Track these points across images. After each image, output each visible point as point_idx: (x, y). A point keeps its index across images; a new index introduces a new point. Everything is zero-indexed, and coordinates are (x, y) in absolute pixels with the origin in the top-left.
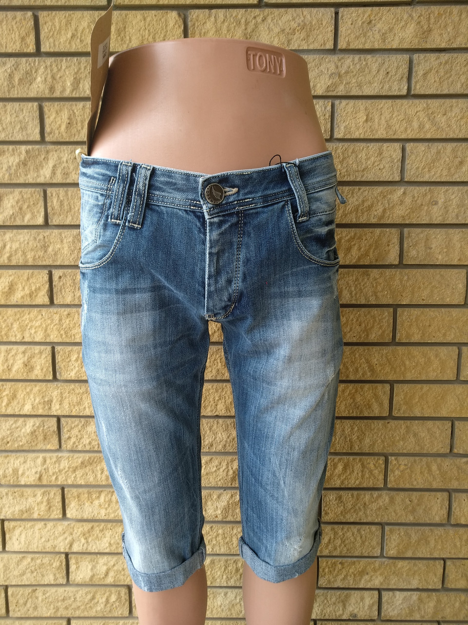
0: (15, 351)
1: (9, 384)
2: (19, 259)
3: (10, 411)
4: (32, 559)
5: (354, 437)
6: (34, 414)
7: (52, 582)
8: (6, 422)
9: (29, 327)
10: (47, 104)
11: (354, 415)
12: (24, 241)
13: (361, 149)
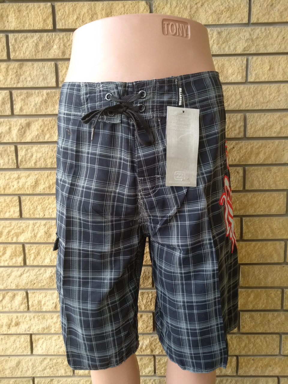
0: (39, 224)
1: (35, 246)
2: (41, 164)
3: (35, 263)
4: (50, 360)
5: (261, 277)
6: (52, 265)
7: (64, 375)
8: (33, 270)
9: (48, 208)
10: (60, 62)
11: (261, 262)
12: (45, 152)
13: (266, 88)
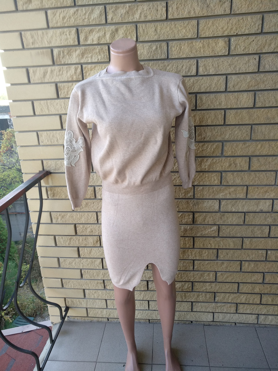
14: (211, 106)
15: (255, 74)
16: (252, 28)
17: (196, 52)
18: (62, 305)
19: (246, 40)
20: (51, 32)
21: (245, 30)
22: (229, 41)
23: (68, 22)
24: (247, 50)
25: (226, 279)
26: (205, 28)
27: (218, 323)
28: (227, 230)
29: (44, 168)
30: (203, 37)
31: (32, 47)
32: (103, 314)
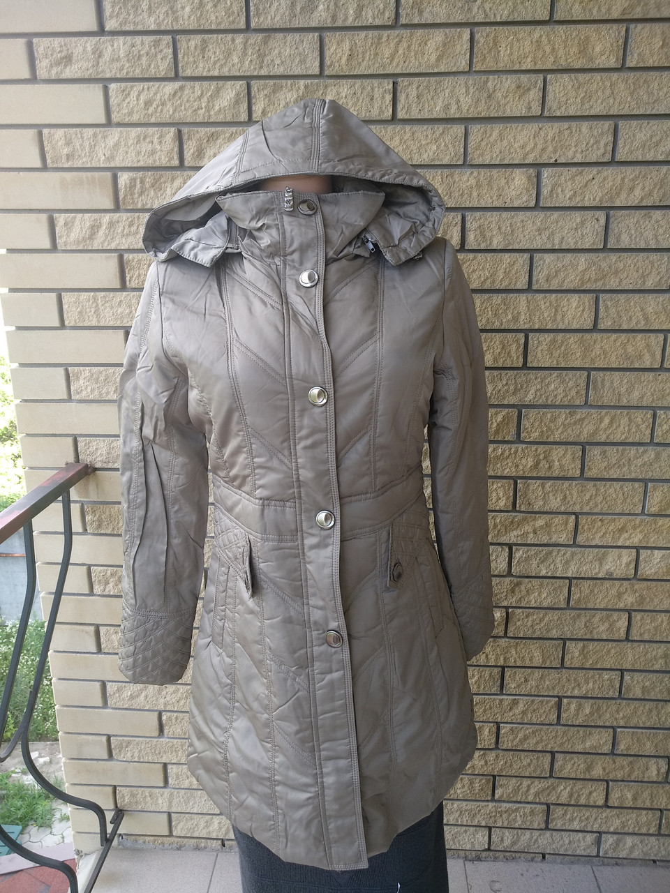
14: (493, 324)
15: (597, 254)
16: (590, 149)
17: (460, 197)
18: (107, 804)
19: (576, 176)
20: (115, 134)
21: (575, 152)
22: (538, 176)
23: (158, 114)
24: (578, 199)
25: (521, 742)
26: (483, 144)
27: (501, 855)
28: (526, 620)
29: (80, 457)
30: (476, 165)
31: (67, 165)
32: (211, 829)
